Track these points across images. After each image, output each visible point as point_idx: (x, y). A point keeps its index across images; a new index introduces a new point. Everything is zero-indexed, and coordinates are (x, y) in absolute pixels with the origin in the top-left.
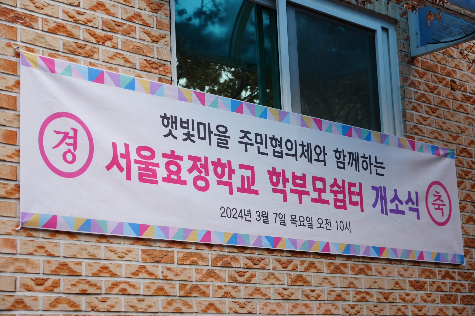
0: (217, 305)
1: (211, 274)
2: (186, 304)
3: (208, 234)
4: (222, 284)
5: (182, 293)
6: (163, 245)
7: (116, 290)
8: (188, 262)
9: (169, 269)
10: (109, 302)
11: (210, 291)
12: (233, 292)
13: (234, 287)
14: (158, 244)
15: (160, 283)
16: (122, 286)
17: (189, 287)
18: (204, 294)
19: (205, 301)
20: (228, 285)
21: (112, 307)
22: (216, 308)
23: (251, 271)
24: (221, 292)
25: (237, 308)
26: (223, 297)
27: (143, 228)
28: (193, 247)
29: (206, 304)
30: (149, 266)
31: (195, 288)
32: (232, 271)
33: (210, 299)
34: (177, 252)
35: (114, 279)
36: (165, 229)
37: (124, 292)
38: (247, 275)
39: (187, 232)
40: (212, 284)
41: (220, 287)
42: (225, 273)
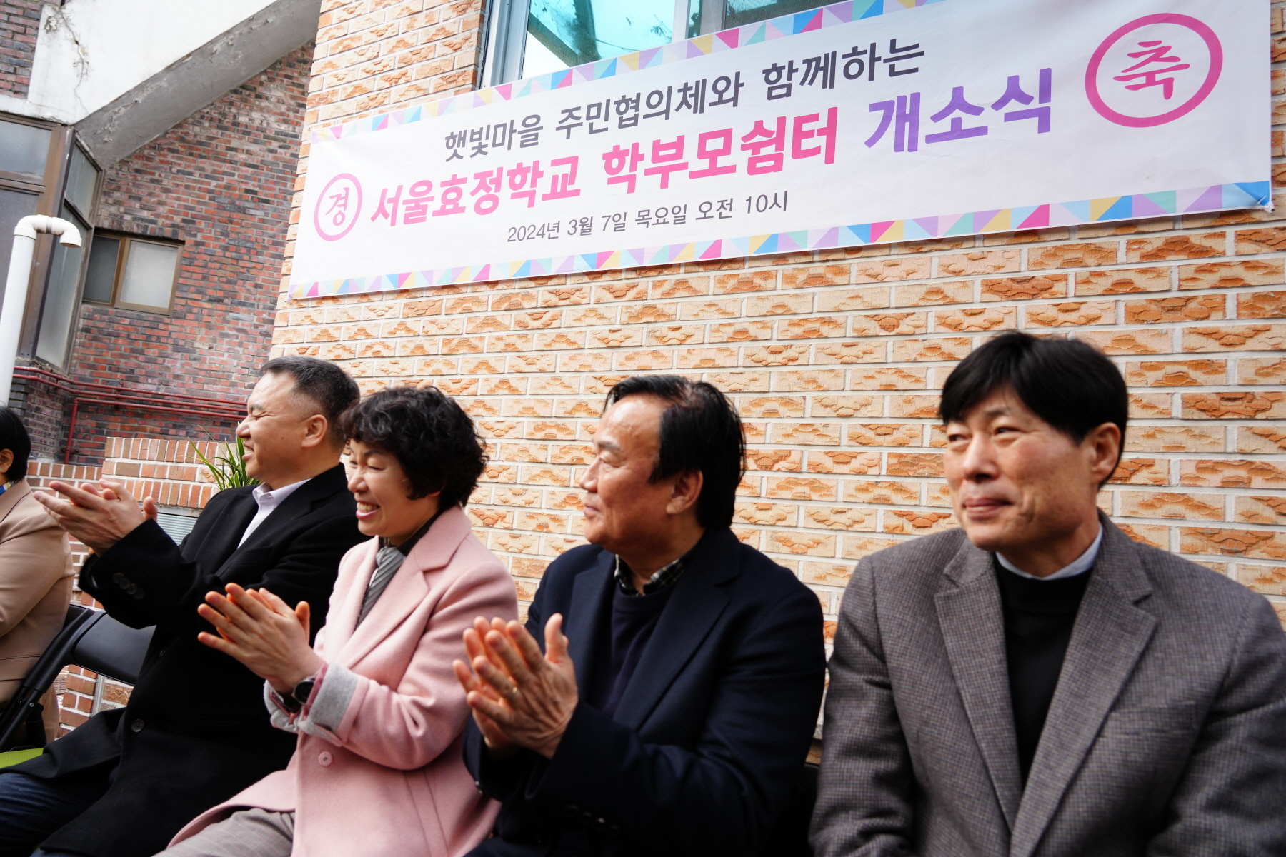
0: (493, 363)
1: (489, 322)
2: (449, 364)
3: (487, 268)
4: (504, 334)
5: (445, 351)
6: (430, 293)
7: (369, 354)
8: (459, 310)
9: (433, 322)
10: (362, 367)
11: (484, 346)
12: (520, 344)
13: (520, 337)
14: (425, 294)
15: (418, 341)
16: (376, 348)
17: (455, 342)
18: (475, 349)
19: (474, 358)
20: (512, 335)
21: (363, 372)
22: (489, 367)
23: (553, 311)
24: (501, 345)
25: (522, 365)
26: (503, 351)
27: (403, 277)
28: (469, 289)
29: (476, 362)
30: (410, 323)
31: (465, 342)
32: (522, 315)
33: (484, 356)
34: (448, 298)
35: (369, 342)
36: (428, 274)
37: (377, 355)
38: (546, 317)
39: (457, 271)
40: (489, 334)
41: (499, 339)
42: (509, 319)
